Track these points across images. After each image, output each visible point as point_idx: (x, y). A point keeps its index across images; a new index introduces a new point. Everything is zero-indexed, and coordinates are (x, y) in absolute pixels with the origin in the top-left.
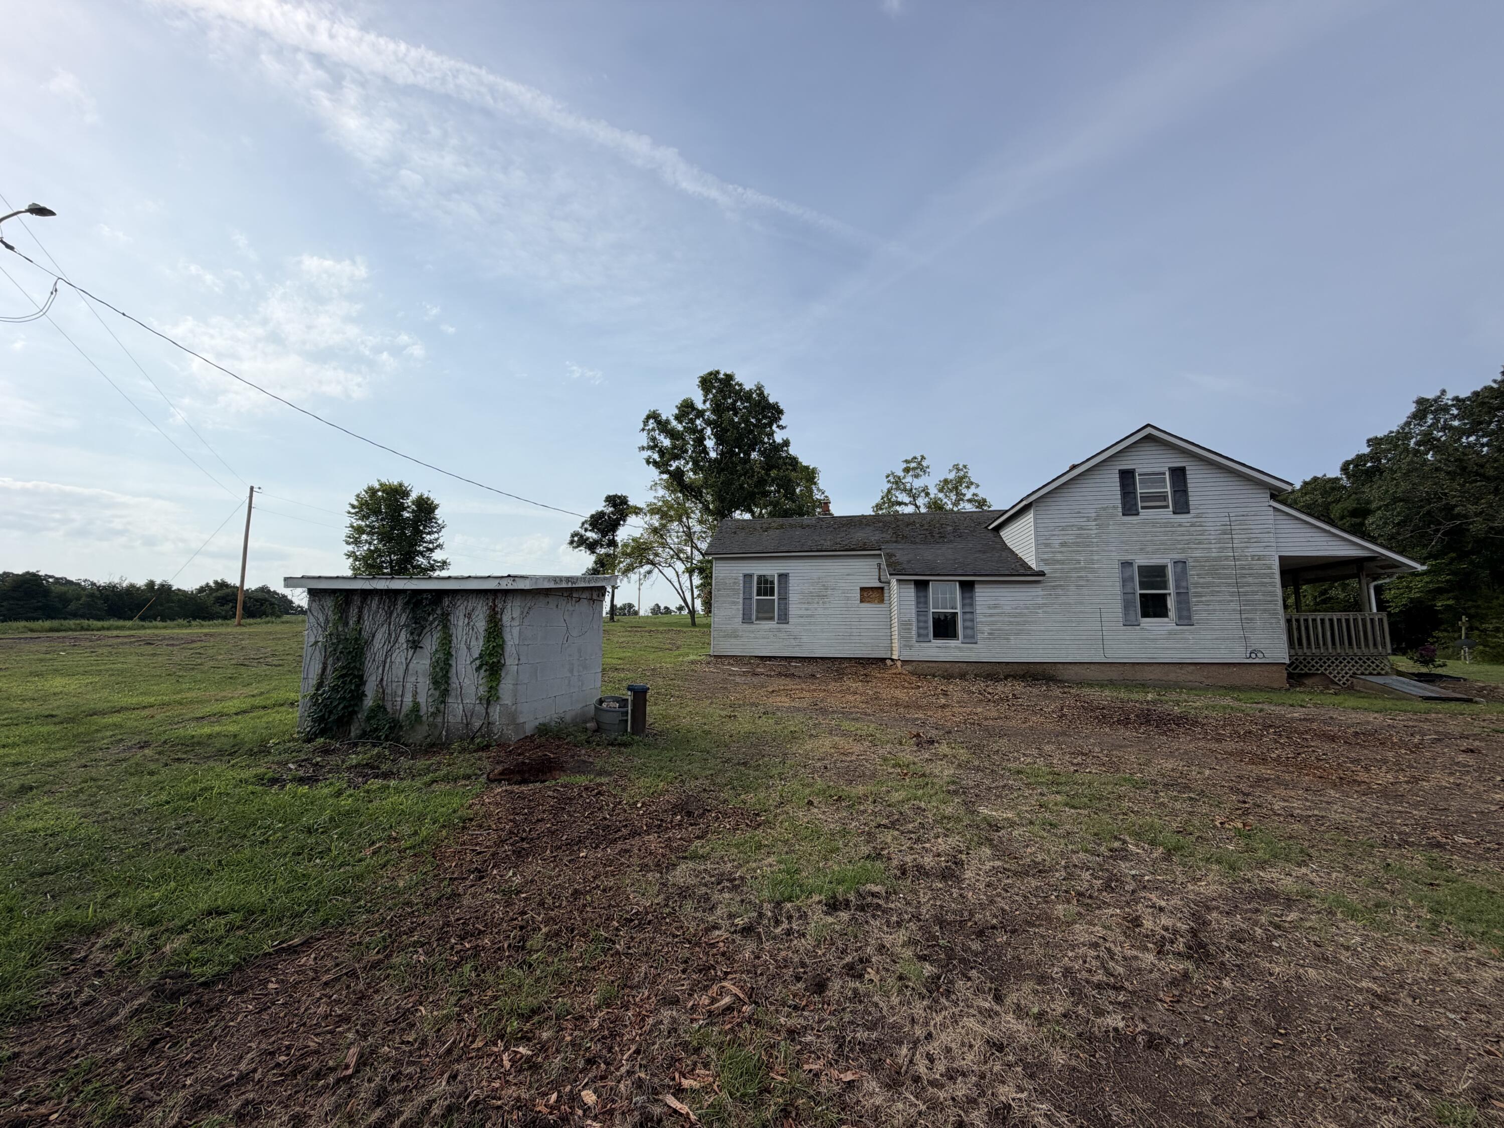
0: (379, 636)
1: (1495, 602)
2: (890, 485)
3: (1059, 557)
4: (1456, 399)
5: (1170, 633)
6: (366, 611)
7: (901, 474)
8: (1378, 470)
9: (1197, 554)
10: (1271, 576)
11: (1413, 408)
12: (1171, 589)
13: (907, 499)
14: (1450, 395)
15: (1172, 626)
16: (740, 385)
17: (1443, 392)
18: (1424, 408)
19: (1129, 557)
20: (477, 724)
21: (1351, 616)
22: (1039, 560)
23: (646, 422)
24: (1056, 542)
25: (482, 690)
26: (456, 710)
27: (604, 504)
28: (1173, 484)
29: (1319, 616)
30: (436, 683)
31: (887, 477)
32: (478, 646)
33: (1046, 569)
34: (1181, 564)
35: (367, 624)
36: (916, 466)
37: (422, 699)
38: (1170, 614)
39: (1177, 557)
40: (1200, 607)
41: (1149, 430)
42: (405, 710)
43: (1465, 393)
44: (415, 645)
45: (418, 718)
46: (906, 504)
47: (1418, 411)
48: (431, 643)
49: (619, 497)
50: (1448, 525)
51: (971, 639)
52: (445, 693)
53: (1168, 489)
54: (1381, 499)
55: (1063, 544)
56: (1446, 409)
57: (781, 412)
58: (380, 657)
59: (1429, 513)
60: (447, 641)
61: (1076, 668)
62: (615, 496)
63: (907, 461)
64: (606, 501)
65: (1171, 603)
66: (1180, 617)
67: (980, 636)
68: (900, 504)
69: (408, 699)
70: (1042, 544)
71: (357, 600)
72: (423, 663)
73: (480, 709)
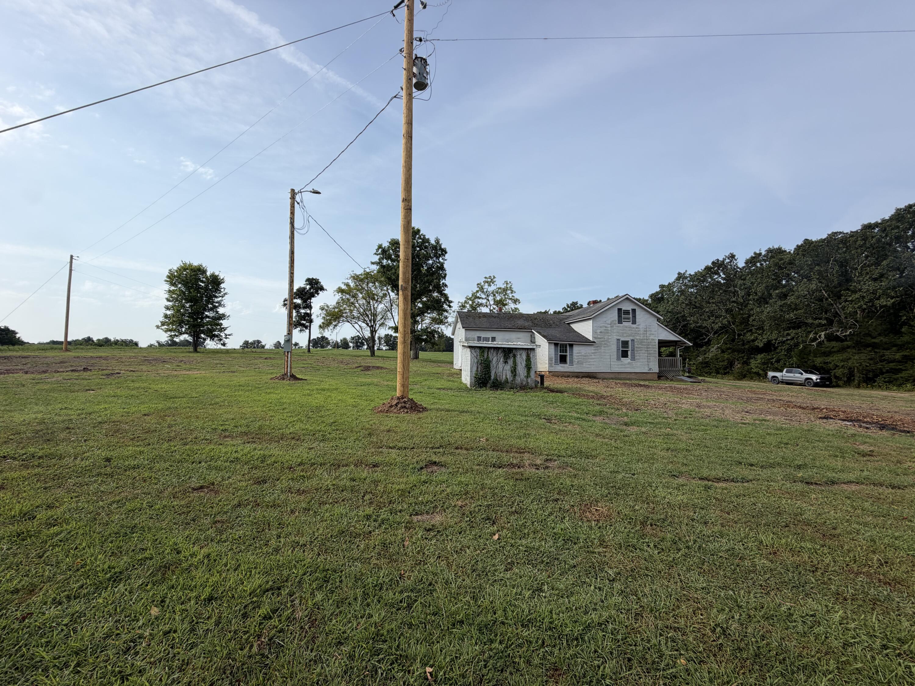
0: (494, 359)
1: (694, 354)
2: (478, 289)
3: (599, 336)
4: (690, 275)
5: (629, 363)
6: (489, 353)
7: (483, 284)
8: (662, 299)
9: (638, 338)
10: (655, 345)
11: (677, 276)
12: (630, 349)
13: (483, 296)
14: (688, 273)
15: (629, 361)
16: (424, 236)
17: (686, 271)
18: (681, 276)
19: (618, 338)
20: (524, 383)
21: (674, 358)
22: (593, 337)
23: (377, 250)
24: (599, 331)
25: (526, 375)
26: (518, 380)
27: (305, 283)
28: (632, 314)
29: (666, 358)
30: (512, 372)
31: (478, 284)
32: (524, 363)
33: (595, 341)
34: (633, 340)
35: (490, 356)
36: (490, 281)
37: (508, 377)
38: (629, 357)
39: (632, 338)
40: (638, 355)
41: (627, 296)
42: (503, 380)
43: (692, 273)
44: (506, 362)
45: (508, 382)
46: (483, 299)
47: (678, 277)
48: (510, 362)
49: (315, 279)
50: (683, 323)
51: (572, 363)
52: (515, 375)
53: (631, 316)
54: (663, 311)
55: (601, 332)
56: (686, 278)
57: (446, 253)
58: (495, 367)
59: (677, 318)
60: (515, 363)
61: (602, 374)
62: (313, 279)
63: (486, 278)
64: (306, 281)
65: (629, 353)
66: (632, 358)
67: (574, 363)
68: (479, 298)
69: (504, 377)
70: (594, 332)
71: (486, 350)
72: (508, 367)
73: (525, 379)
